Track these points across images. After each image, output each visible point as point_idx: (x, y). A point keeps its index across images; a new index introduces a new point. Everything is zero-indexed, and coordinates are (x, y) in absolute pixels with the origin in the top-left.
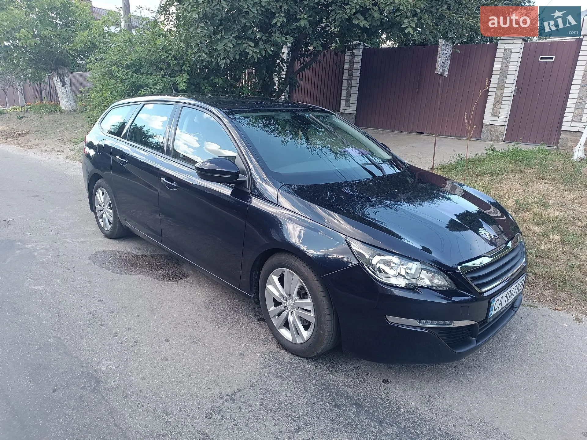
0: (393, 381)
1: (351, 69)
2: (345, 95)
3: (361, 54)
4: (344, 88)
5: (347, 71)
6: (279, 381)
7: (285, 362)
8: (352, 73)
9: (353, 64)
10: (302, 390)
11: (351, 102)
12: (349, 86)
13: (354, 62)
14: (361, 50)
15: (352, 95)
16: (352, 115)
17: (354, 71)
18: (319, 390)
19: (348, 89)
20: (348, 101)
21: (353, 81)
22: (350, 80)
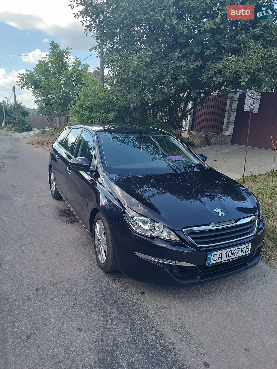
0: (146, 294)
1: (231, 106)
2: (226, 123)
3: (238, 97)
4: (226, 119)
5: (228, 108)
6: (84, 281)
7: (94, 273)
8: (231, 109)
9: (232, 104)
10: (92, 288)
11: (229, 128)
12: (229, 118)
13: (233, 102)
14: (238, 95)
15: (230, 123)
16: (230, 136)
17: (233, 108)
18: (101, 290)
19: (228, 120)
20: (227, 127)
21: (231, 115)
22: (230, 114)
